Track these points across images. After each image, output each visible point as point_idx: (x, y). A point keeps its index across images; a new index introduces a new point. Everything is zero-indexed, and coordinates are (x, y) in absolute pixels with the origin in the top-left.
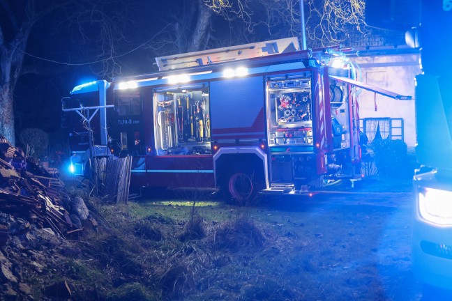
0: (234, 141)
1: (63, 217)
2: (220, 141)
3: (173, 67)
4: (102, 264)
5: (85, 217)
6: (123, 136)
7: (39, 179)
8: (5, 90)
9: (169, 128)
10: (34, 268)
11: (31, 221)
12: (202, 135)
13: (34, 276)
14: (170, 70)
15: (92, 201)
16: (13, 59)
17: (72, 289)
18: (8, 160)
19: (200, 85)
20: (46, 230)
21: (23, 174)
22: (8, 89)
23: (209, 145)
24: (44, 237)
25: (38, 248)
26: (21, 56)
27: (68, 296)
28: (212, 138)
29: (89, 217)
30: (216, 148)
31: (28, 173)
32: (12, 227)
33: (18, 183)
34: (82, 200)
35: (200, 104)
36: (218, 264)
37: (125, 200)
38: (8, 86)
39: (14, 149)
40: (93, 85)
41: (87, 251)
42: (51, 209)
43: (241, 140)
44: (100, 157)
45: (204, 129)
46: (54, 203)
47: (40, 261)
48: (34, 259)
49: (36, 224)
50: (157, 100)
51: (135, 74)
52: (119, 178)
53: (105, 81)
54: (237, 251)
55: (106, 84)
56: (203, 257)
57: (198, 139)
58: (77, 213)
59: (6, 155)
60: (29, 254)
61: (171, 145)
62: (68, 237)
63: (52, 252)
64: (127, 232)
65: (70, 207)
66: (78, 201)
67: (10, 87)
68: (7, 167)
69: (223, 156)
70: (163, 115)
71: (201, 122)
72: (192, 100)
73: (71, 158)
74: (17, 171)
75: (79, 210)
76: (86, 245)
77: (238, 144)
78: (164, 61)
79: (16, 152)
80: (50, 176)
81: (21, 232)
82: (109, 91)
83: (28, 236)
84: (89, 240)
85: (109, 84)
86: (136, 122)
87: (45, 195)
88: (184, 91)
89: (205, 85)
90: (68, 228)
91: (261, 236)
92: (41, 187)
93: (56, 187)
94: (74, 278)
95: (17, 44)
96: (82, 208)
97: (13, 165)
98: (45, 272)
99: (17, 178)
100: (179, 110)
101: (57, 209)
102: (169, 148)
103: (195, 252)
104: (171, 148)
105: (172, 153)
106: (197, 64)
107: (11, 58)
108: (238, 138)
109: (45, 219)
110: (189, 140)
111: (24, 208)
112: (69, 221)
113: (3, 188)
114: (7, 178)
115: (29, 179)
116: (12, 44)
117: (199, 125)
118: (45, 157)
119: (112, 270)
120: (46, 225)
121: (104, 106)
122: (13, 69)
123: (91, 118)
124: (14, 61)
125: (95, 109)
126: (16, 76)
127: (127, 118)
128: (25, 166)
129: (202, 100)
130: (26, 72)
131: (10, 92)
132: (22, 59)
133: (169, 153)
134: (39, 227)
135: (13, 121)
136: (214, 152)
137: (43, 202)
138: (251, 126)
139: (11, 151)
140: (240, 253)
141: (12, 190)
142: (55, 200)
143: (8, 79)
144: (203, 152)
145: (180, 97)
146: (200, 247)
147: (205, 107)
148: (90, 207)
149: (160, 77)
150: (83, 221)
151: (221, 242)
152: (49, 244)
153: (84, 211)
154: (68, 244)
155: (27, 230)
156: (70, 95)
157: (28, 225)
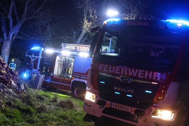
0: (79, 77)
1: (16, 87)
2: (75, 76)
3: (67, 48)
4: (23, 102)
5: (22, 89)
6: (44, 68)
7: (12, 75)
8: (8, 43)
9: (60, 68)
10: (5, 97)
11: (7, 86)
12: (69, 73)
13: (4, 99)
14: (66, 48)
15: (27, 86)
16: (14, 32)
17: (13, 104)
18: (4, 68)
19: (72, 56)
20: (10, 89)
21: (8, 73)
22: (10, 42)
23: (71, 76)
24: (9, 91)
25: (7, 93)
26: (17, 31)
27: (11, 105)
28: (72, 75)
29: (24, 89)
30: (73, 78)
31: (9, 73)
32: (1, 86)
33: (6, 75)
34: (23, 84)
35: (71, 62)
36: (57, 109)
37: (39, 89)
38: (10, 41)
39: (7, 65)
40: (38, 49)
41: (20, 98)
42: (13, 84)
43: (81, 77)
44: (34, 73)
45: (70, 71)
46: (14, 83)
47: (7, 96)
48: (5, 95)
49: (8, 87)
50: (58, 58)
51: (53, 48)
52: (39, 81)
53: (42, 48)
54: (64, 108)
55: (43, 49)
56: (53, 107)
57: (68, 74)
58: (20, 87)
59: (4, 66)
60: (4, 94)
61: (59, 74)
62: (16, 93)
63: (10, 95)
64: (34, 96)
65: (19, 85)
66: (21, 84)
67: (11, 42)
68: (4, 70)
69: (74, 81)
70: (59, 63)
71: (70, 68)
72: (69, 61)
73: (26, 72)
74: (6, 72)
75: (21, 87)
76: (20, 96)
77: (80, 78)
78: (64, 45)
79: (7, 66)
80: (16, 75)
81: (3, 88)
82: (43, 52)
83: (5, 89)
84: (22, 95)
85: (44, 49)
86: (50, 64)
87: (12, 80)
88: (67, 57)
89: (74, 56)
90: (17, 91)
91: (74, 106)
92: (12, 78)
93: (16, 79)
94: (14, 102)
95: (17, 27)
96: (22, 86)
97: (5, 70)
98: (7, 99)
99: (6, 74)
100: (64, 63)
101: (15, 85)
102: (58, 75)
103: (51, 105)
104: (59, 75)
105: (59, 77)
106: (75, 49)
107: (13, 31)
108: (80, 76)
109: (10, 86)
110: (65, 73)
111: (6, 82)
112: (17, 89)
113: (1, 75)
114: (3, 73)
115: (9, 75)
116: (15, 27)
117: (69, 69)
118: (18, 70)
119: (26, 104)
120: (11, 88)
121: (40, 57)
122: (13, 36)
123: (34, 60)
124: (14, 33)
125: (36, 57)
126: (14, 38)
127: (47, 62)
128: (9, 71)
129: (72, 61)
130: (18, 38)
131: (10, 43)
132: (17, 32)
133: (58, 77)
134: (9, 88)
135: (9, 54)
136: (72, 79)
137: (11, 82)
138: (85, 73)
139: (6, 66)
140: (65, 109)
141: (4, 77)
142: (15, 82)
143: (10, 39)
144: (69, 79)
145: (65, 59)
146: (53, 104)
147: (72, 64)
148: (25, 87)
149: (60, 51)
150: (22, 90)
151: (60, 104)
152: (10, 93)
153: (23, 87)
154: (15, 94)
155: (5, 88)
156: (30, 50)
157: (6, 86)
